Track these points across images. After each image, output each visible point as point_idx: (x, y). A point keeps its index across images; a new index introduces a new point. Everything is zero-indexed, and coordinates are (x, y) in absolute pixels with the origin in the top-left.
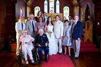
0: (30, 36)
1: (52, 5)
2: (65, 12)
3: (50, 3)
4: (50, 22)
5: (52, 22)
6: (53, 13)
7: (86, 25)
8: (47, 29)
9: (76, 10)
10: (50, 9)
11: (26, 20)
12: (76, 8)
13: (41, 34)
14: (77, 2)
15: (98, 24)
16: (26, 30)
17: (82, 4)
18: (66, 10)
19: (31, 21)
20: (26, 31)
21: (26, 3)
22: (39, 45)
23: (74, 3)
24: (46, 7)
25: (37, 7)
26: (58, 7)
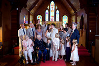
1: (52, 14)
2: (64, 20)
3: (51, 12)
6: (53, 21)
7: (81, 33)
9: (74, 19)
10: (51, 18)
12: (73, 17)
15: (91, 31)
21: (29, 12)
24: (47, 16)
26: (58, 16)
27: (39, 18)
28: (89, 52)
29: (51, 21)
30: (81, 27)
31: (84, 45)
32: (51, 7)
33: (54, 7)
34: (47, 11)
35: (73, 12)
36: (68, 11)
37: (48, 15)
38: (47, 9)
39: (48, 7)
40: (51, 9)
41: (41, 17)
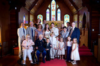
1: (53, 13)
2: (65, 19)
3: (52, 11)
6: (55, 20)
7: (83, 32)
10: (52, 17)
11: (27, 27)
15: (93, 30)
19: (31, 28)
26: (59, 15)
27: (40, 17)
28: (91, 52)
29: (52, 20)
30: (84, 26)
31: (86, 45)
32: (52, 6)
33: (55, 6)
34: (48, 10)
35: (75, 10)
36: (69, 9)
37: (49, 14)
38: (48, 8)
39: (49, 7)
40: (52, 9)
41: (42, 16)
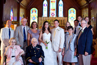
0: (19, 47)
1: (53, 6)
2: (70, 15)
3: (51, 4)
4: (47, 29)
5: (49, 29)
6: (55, 16)
8: (42, 38)
9: (85, 13)
10: (51, 12)
11: (15, 26)
12: (84, 10)
13: (34, 45)
14: (86, 2)
16: (14, 38)
17: (92, 5)
18: (72, 13)
19: (23, 27)
20: (14, 41)
21: (19, 4)
22: (30, 60)
23: (83, 4)
24: (45, 9)
25: (34, 9)
26: (61, 8)
29: (51, 16)
34: (45, 2)
41: (37, 10)
